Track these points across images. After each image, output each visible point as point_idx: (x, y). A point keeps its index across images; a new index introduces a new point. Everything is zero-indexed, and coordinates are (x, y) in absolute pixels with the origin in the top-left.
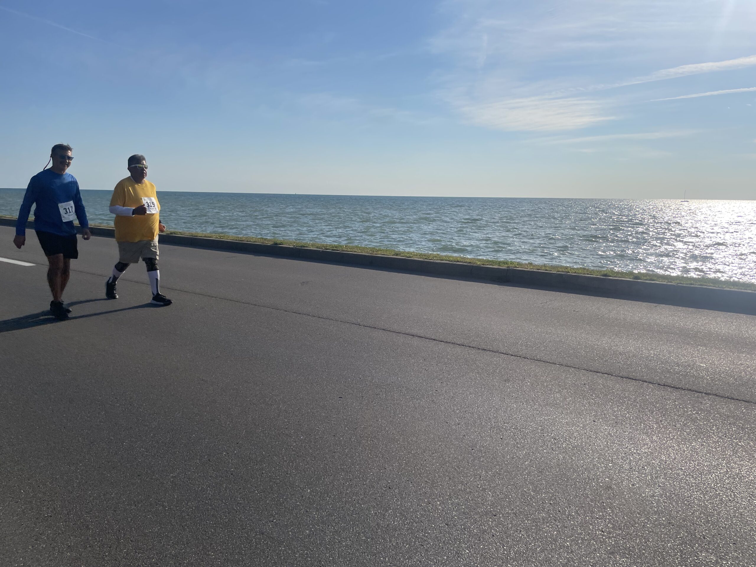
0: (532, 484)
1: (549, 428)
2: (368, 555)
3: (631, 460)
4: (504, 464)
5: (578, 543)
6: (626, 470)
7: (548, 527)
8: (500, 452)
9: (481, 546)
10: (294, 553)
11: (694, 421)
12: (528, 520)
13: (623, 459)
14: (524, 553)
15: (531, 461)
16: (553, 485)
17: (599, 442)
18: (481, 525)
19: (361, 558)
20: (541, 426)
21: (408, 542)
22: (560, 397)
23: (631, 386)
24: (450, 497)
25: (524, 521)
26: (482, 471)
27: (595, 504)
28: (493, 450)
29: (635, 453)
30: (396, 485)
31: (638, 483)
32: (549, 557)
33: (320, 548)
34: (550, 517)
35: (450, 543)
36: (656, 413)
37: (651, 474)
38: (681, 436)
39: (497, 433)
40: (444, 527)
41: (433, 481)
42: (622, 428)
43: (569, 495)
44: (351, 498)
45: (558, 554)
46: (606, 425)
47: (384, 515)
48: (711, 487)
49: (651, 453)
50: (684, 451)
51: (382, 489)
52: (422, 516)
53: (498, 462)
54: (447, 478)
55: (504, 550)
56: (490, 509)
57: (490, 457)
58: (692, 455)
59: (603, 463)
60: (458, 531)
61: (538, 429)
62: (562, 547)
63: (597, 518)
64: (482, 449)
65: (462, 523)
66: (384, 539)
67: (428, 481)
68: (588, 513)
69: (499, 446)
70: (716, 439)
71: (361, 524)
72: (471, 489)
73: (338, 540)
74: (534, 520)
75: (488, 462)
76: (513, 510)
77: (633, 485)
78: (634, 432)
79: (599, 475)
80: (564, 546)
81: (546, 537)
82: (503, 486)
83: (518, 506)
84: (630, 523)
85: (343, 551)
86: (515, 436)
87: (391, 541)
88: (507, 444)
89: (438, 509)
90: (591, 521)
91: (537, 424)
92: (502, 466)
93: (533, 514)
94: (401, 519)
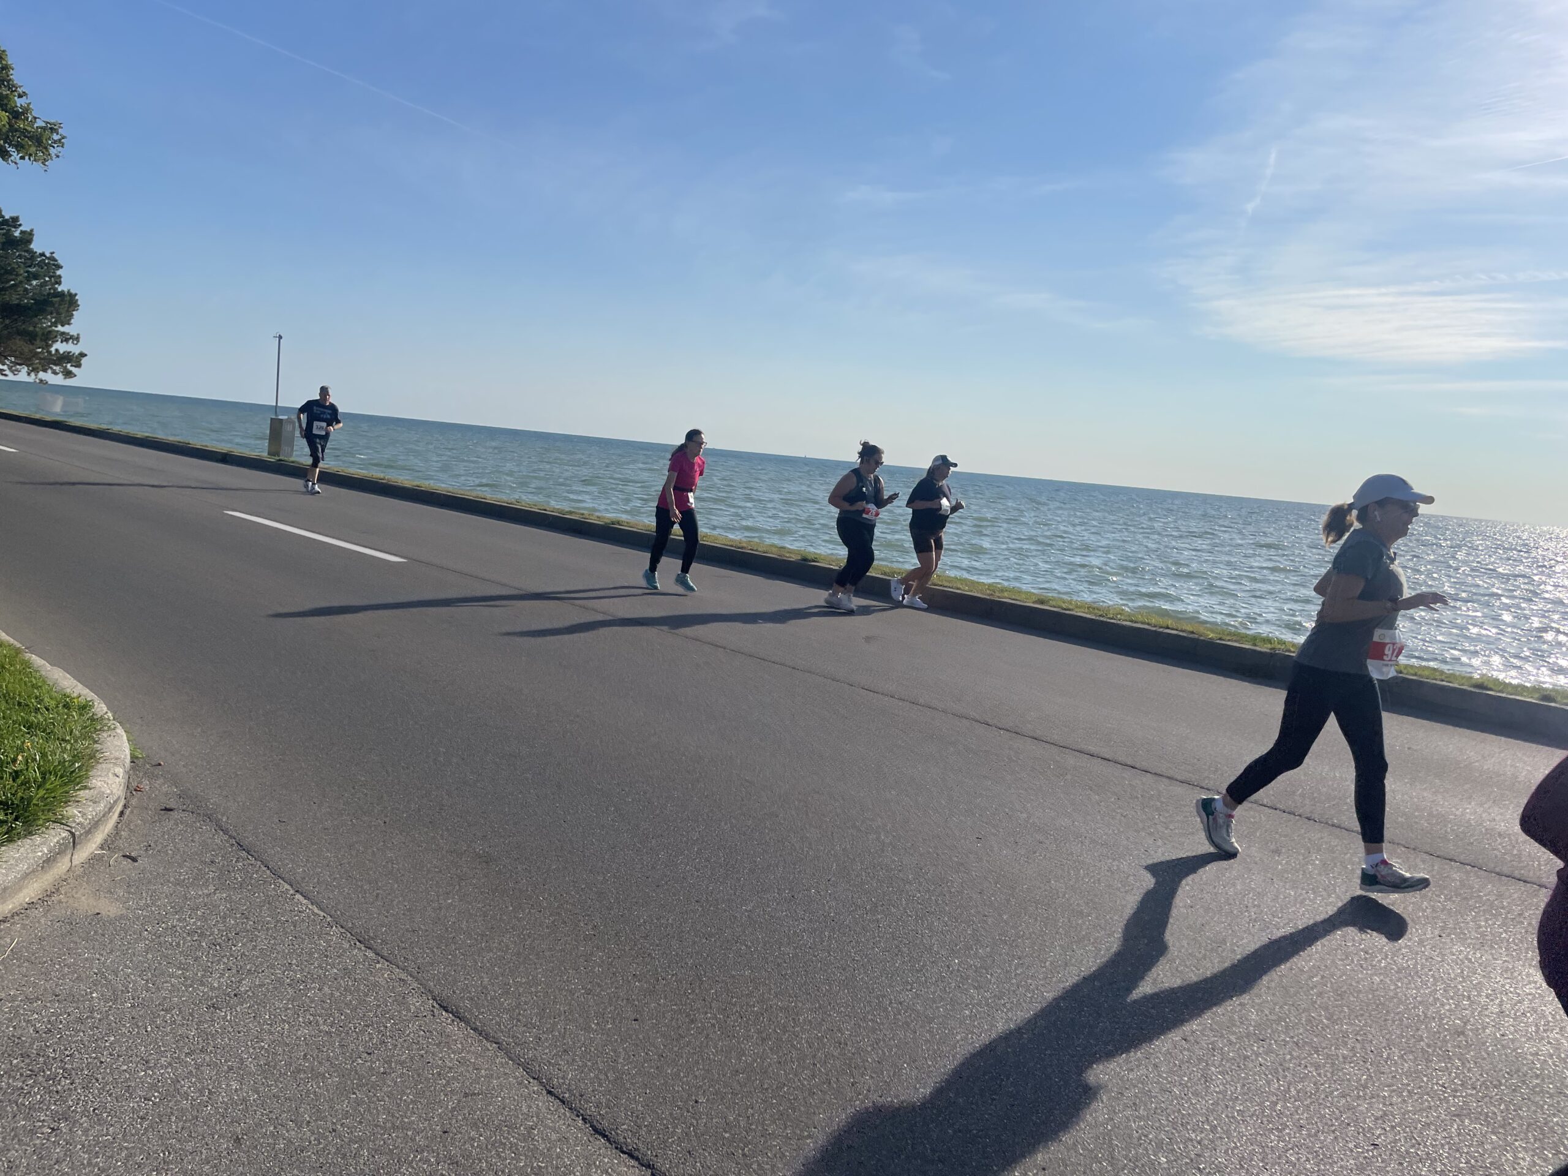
6: (1492, 1012)
13: (1488, 998)
17: (1448, 968)
46: (1463, 945)
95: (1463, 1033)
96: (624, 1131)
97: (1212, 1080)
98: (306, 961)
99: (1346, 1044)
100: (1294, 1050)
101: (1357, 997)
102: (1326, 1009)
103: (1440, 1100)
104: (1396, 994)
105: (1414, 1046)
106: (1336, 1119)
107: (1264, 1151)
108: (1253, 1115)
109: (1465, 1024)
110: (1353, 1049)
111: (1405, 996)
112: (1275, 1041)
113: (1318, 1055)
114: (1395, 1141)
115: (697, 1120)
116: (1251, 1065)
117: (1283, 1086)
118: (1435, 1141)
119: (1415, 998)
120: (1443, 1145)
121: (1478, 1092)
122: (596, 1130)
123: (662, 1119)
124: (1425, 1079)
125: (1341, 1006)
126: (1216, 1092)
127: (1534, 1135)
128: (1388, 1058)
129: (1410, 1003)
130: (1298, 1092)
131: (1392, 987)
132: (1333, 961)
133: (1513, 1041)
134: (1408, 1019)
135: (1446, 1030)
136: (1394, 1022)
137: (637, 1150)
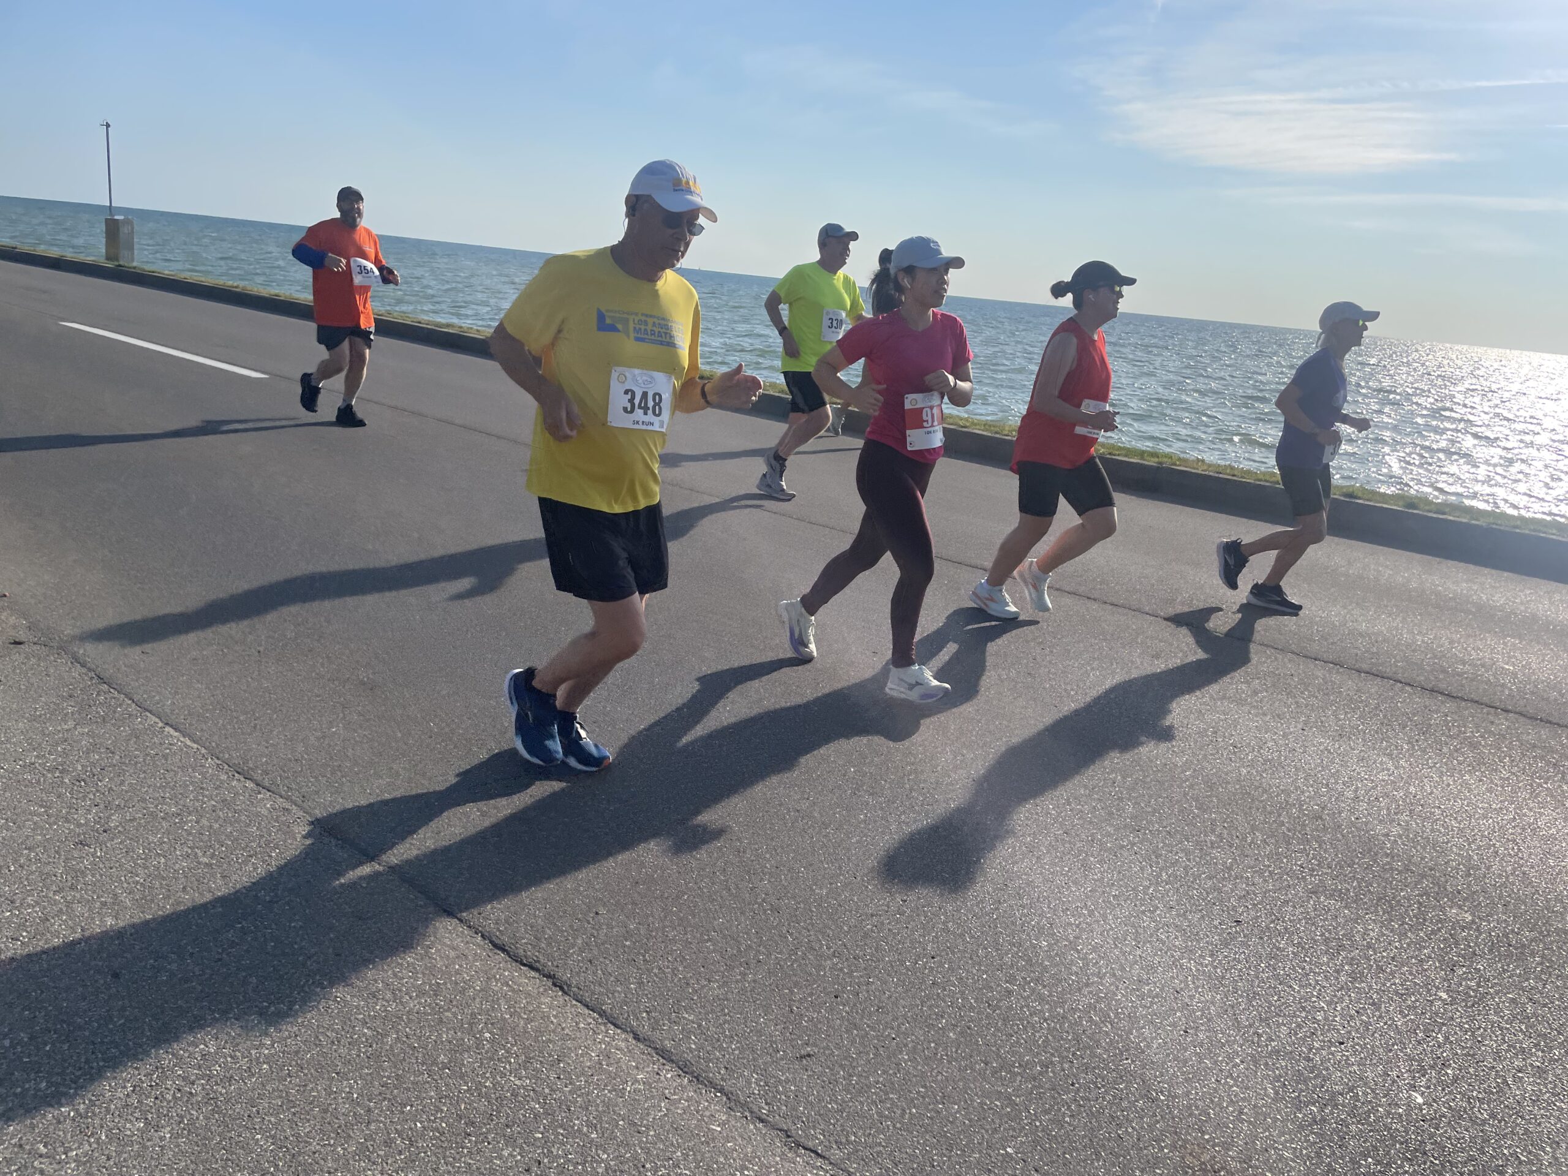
3: (1357, 788)
6: (1348, 798)
11: (1474, 746)
13: (1345, 785)
36: (1411, 729)
37: (1388, 809)
38: (1446, 764)
46: (1323, 737)
48: (1483, 836)
49: (1393, 782)
50: (1449, 785)
58: (1460, 791)
59: (1312, 787)
61: (1206, 730)
70: (1505, 774)
95: (1321, 818)
96: (525, 946)
97: (1090, 868)
98: (181, 794)
99: (1213, 831)
100: (1166, 838)
101: (1226, 788)
102: (1197, 800)
103: (1298, 878)
105: (1277, 830)
106: (1203, 899)
107: (1137, 931)
108: (1128, 899)
109: (1323, 808)
110: (1220, 835)
111: (1270, 785)
112: (1150, 831)
113: (1188, 842)
114: (1257, 917)
115: (597, 930)
116: (1126, 854)
117: (1155, 871)
118: (1293, 916)
120: (1300, 920)
121: (1332, 871)
122: (495, 946)
123: (562, 931)
124: (1285, 860)
125: (1210, 796)
126: (1095, 880)
127: (1382, 908)
128: (1252, 842)
129: (1274, 792)
130: (1169, 877)
131: (1258, 778)
132: (1205, 756)
133: (1366, 824)
134: (1271, 806)
135: (1305, 815)
136: (1258, 809)
137: (538, 962)
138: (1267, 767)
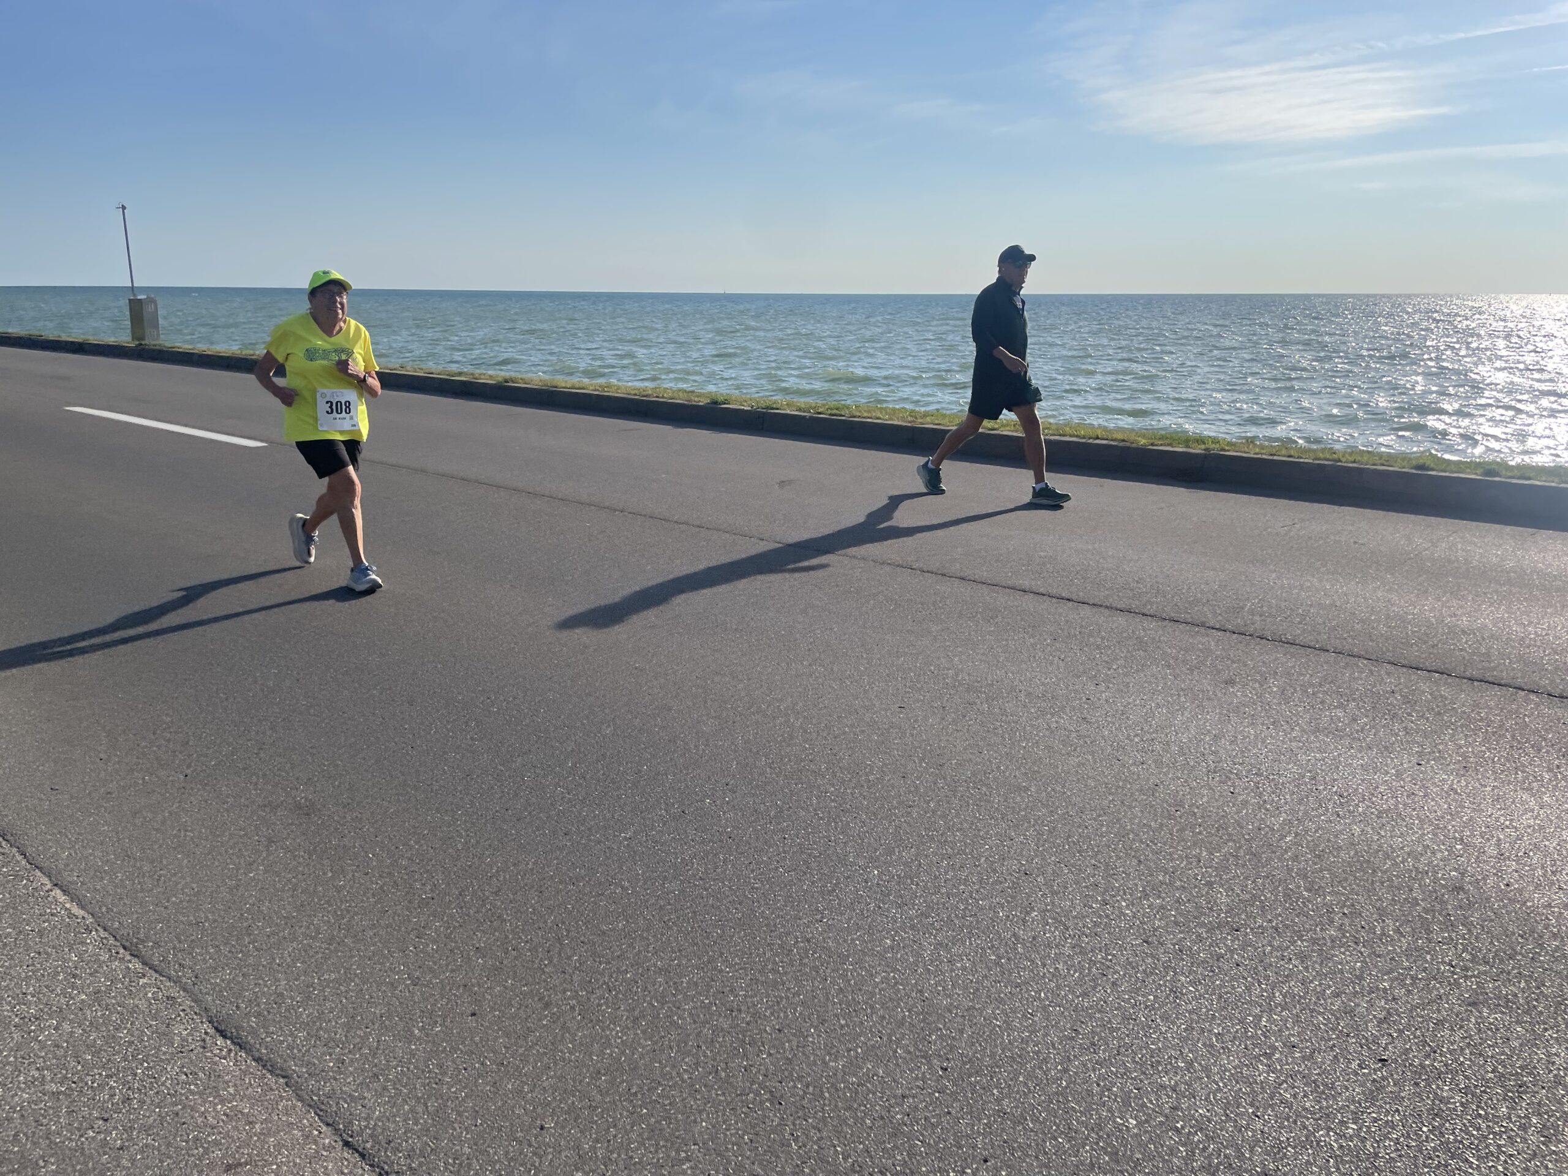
0: (1305, 877)
1: (1327, 775)
2: (1006, 987)
3: (1499, 840)
4: (1242, 839)
5: (1405, 984)
6: (1491, 857)
7: (1344, 954)
8: (1232, 817)
9: (1218, 982)
10: (872, 976)
12: (1302, 941)
13: (1483, 838)
14: (1300, 996)
15: (1296, 836)
16: (1346, 879)
17: (1432, 803)
18: (1211, 945)
19: (993, 990)
20: (1310, 772)
21: (1077, 968)
22: (1344, 716)
23: (1491, 697)
24: (1146, 896)
25: (1295, 942)
26: (1201, 850)
27: (1434, 917)
28: (1217, 814)
29: (1507, 827)
30: (1038, 869)
31: (1517, 881)
32: (1351, 1006)
33: (916, 970)
34: (1344, 936)
35: (1157, 974)
37: (1543, 867)
39: (1221, 782)
40: (1140, 945)
41: (1107, 865)
42: (1478, 780)
43: (1380, 899)
44: (958, 889)
45: (1367, 1002)
46: (1445, 773)
47: (1024, 921)
49: (1542, 827)
51: (1012, 875)
52: (1096, 924)
53: (1230, 835)
54: (1135, 862)
55: (1262, 990)
56: (1226, 918)
57: (1213, 825)
59: (1443, 844)
60: (1168, 953)
61: (1304, 777)
62: (1375, 989)
63: (1440, 942)
64: (1196, 810)
65: (1174, 941)
66: (1032, 961)
67: (1099, 865)
68: (1420, 933)
69: (1228, 806)
71: (983, 933)
72: (1185, 882)
73: (946, 957)
74: (1314, 941)
75: (1210, 834)
76: (1270, 921)
77: (1508, 885)
78: (1503, 786)
79: (1437, 866)
80: (1378, 989)
81: (1341, 972)
82: (1246, 878)
83: (1280, 915)
84: (1505, 953)
85: (959, 977)
86: (1258, 788)
87: (1044, 965)
88: (1245, 803)
89: (1125, 915)
90: (1427, 947)
91: (1301, 766)
92: (1239, 843)
93: (1311, 930)
94: (1056, 928)
95: (1463, 889)
99: (1332, 921)
101: (1337, 856)
103: (1450, 984)
104: (1380, 846)
105: (1410, 913)
106: (1333, 1029)
107: (1253, 1090)
110: (1341, 927)
112: (1252, 927)
116: (1226, 967)
119: (1402, 848)
121: (1492, 968)
124: (1429, 958)
126: (1189, 1011)
129: (1398, 856)
131: (1375, 838)
135: (1442, 886)
138: (1384, 821)
